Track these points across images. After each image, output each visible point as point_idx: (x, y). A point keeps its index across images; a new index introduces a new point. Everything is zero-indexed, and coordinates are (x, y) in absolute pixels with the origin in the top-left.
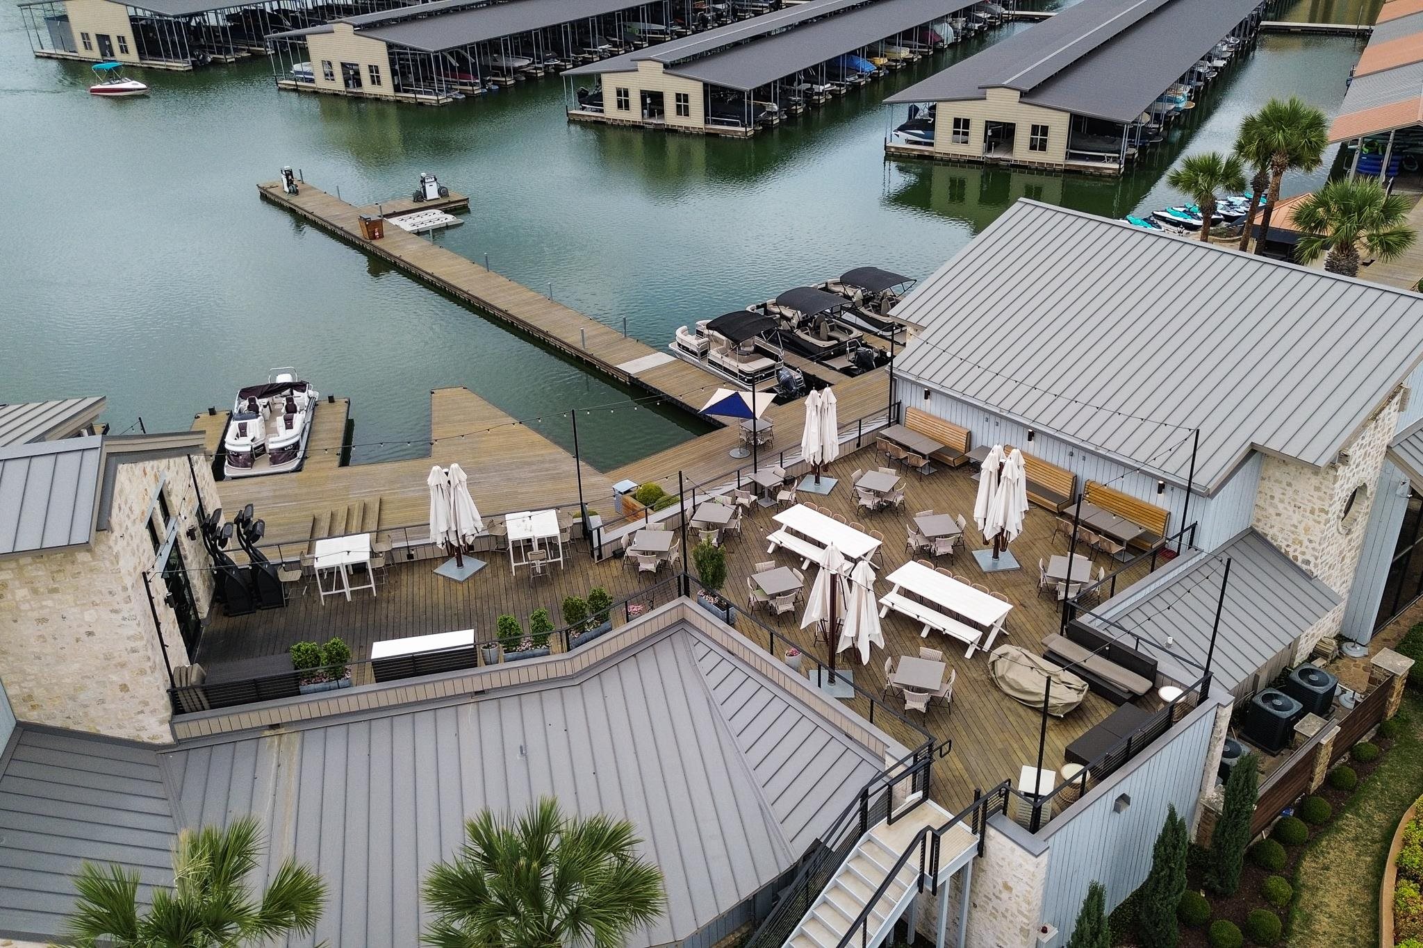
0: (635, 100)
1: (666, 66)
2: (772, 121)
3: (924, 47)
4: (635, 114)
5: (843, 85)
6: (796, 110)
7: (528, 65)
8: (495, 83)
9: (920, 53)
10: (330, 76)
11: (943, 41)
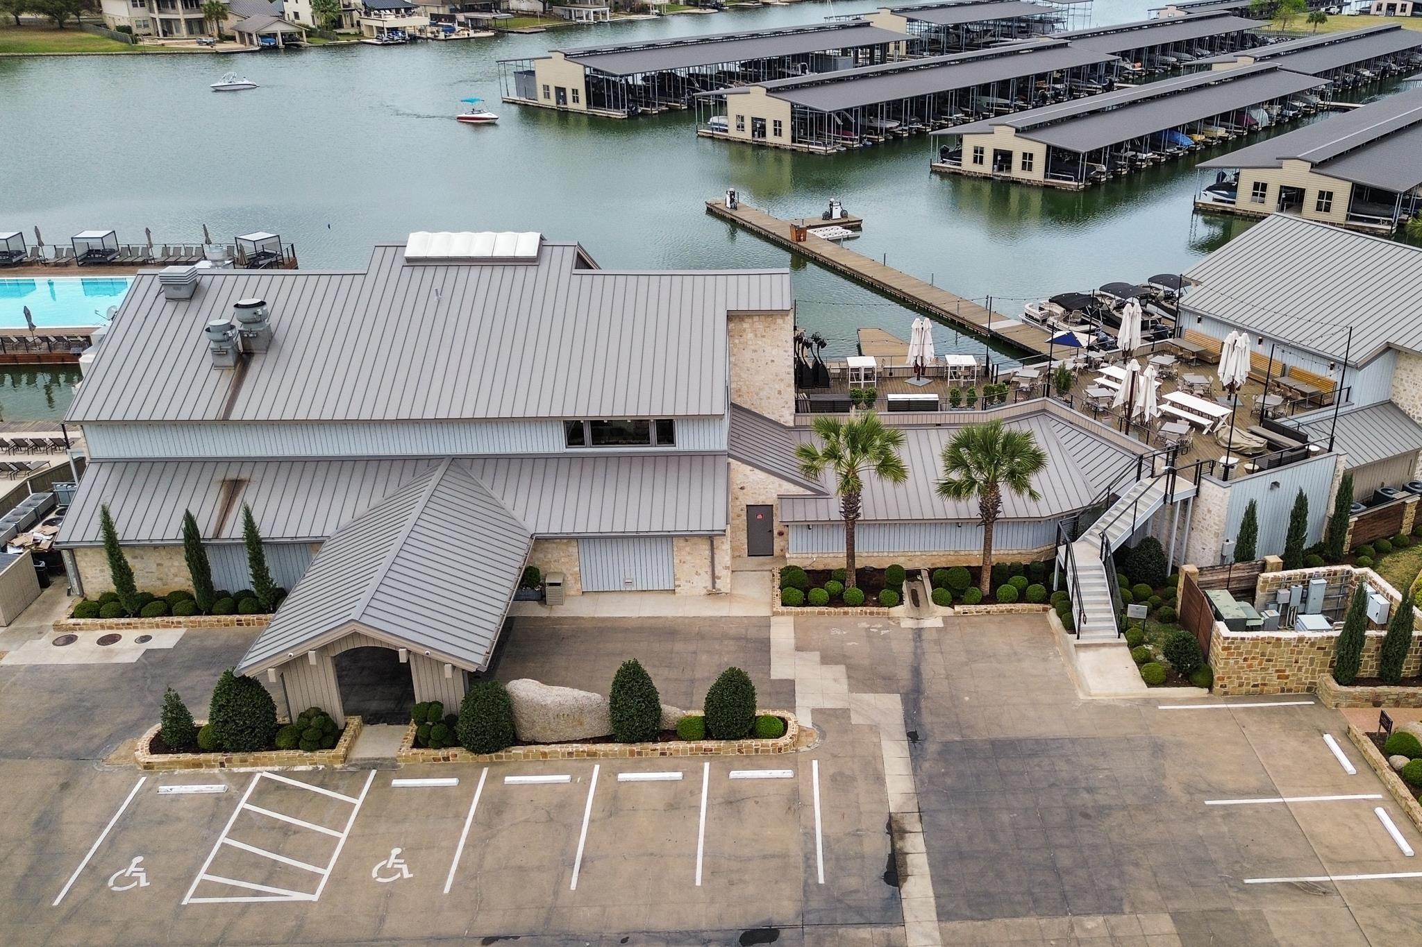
0: (988, 157)
1: (1017, 131)
2: (1100, 178)
3: (1240, 129)
4: (987, 168)
5: (1163, 155)
6: (1121, 172)
7: (897, 127)
8: (869, 140)
9: (1236, 133)
10: (741, 127)
11: (1257, 124)
